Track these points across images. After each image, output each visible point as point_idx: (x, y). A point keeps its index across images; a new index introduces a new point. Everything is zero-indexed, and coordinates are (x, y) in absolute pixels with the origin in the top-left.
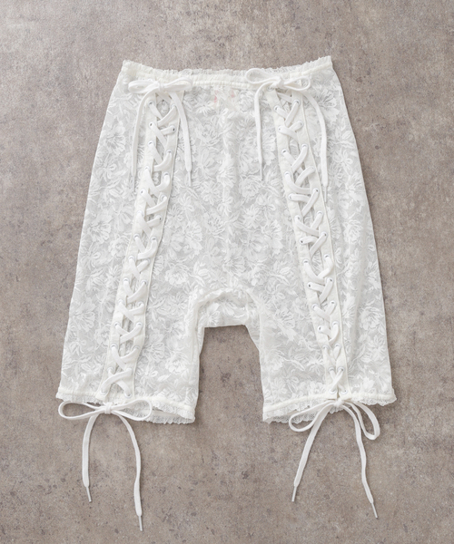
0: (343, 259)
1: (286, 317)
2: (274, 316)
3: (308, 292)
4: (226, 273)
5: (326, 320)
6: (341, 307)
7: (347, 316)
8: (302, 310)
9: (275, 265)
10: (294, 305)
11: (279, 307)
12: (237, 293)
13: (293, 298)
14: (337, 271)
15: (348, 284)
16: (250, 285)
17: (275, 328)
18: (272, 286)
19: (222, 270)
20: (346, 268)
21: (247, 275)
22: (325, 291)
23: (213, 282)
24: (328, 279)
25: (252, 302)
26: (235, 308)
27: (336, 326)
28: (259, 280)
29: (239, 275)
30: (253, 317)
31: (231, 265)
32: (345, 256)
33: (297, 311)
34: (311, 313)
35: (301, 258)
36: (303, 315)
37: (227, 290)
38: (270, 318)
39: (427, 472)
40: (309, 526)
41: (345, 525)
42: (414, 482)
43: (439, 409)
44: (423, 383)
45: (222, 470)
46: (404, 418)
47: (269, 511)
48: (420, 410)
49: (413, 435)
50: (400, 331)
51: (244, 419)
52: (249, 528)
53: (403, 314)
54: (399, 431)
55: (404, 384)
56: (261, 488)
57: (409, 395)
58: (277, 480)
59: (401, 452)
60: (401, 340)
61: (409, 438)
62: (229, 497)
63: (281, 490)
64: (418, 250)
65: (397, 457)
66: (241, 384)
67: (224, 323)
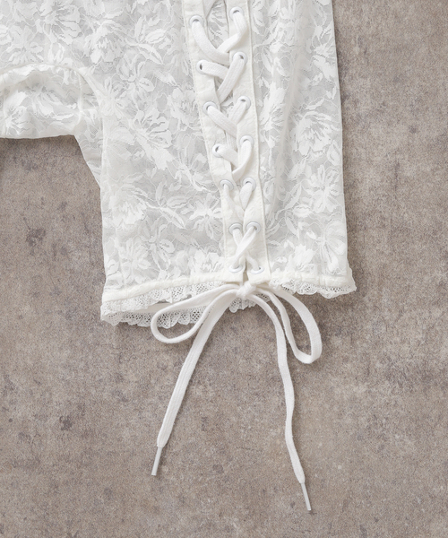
0: (268, 19)
1: (155, 125)
2: (131, 123)
3: (197, 78)
4: (42, 36)
5: (229, 133)
6: (259, 110)
7: (269, 127)
8: (185, 111)
9: (138, 25)
10: (170, 103)
11: (142, 107)
12: (61, 74)
13: (169, 89)
14: (254, 40)
15: (274, 66)
16: (87, 61)
17: (132, 143)
18: (131, 66)
19: (34, 29)
20: (272, 37)
21: (84, 43)
22: (229, 77)
23: (16, 50)
24: (237, 55)
25: (91, 94)
26: (58, 103)
27: (248, 144)
28: (105, 51)
29: (68, 41)
30: (89, 120)
31: (52, 22)
32: (271, 12)
33: (176, 114)
34: (203, 119)
35: (187, 14)
36: (186, 121)
37: (42, 68)
38: (121, 125)
39: (408, 429)
40: (183, 521)
41: (251, 523)
42: (382, 447)
43: (437, 313)
44: (409, 263)
45: (21, 411)
46: (369, 327)
47: (108, 492)
48: (401, 312)
49: (385, 358)
50: (370, 162)
51: (68, 317)
52: (69, 524)
53: (377, 130)
54: (359, 351)
55: (372, 262)
56: (96, 447)
57: (380, 284)
58: (126, 434)
59: (361, 390)
60: (370, 178)
61: (378, 365)
62: (34, 464)
63: (134, 454)
64: (412, 7)
65: (353, 399)
66: (65, 251)
67: (34, 131)
